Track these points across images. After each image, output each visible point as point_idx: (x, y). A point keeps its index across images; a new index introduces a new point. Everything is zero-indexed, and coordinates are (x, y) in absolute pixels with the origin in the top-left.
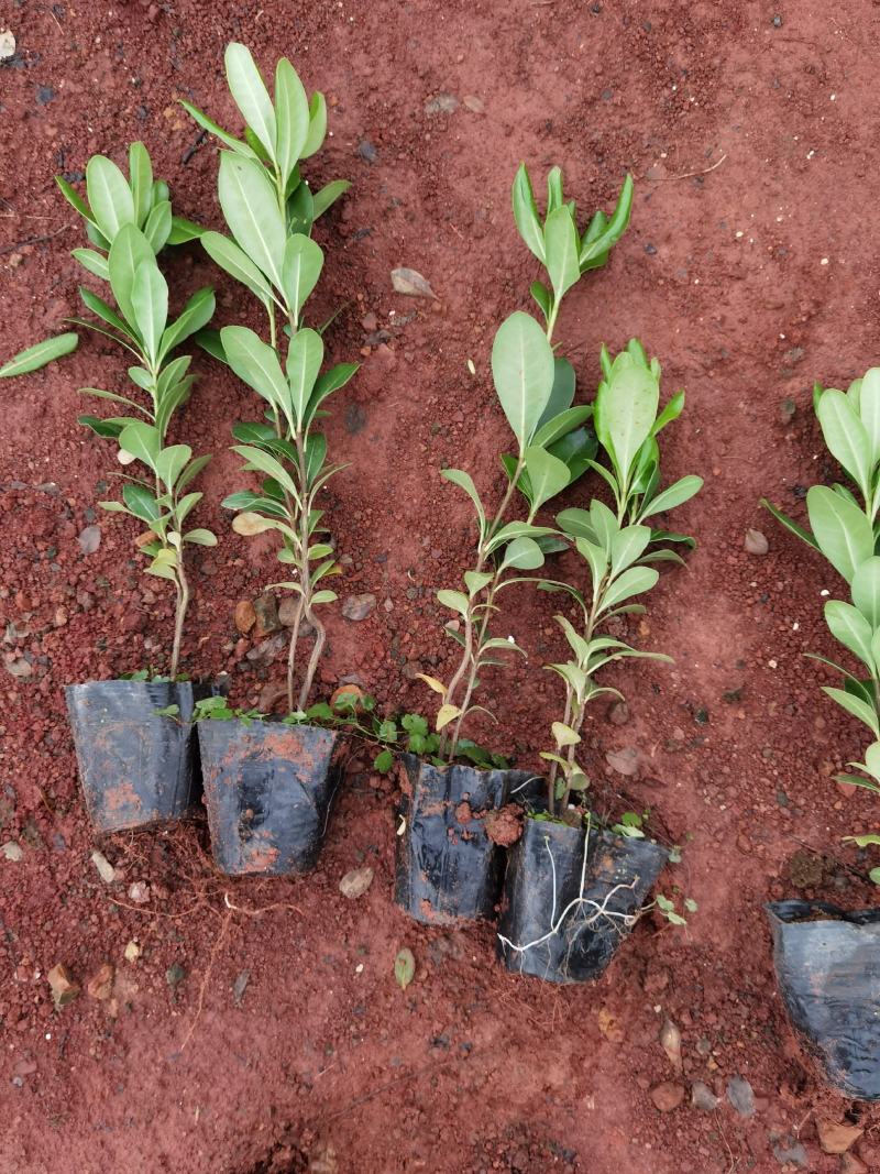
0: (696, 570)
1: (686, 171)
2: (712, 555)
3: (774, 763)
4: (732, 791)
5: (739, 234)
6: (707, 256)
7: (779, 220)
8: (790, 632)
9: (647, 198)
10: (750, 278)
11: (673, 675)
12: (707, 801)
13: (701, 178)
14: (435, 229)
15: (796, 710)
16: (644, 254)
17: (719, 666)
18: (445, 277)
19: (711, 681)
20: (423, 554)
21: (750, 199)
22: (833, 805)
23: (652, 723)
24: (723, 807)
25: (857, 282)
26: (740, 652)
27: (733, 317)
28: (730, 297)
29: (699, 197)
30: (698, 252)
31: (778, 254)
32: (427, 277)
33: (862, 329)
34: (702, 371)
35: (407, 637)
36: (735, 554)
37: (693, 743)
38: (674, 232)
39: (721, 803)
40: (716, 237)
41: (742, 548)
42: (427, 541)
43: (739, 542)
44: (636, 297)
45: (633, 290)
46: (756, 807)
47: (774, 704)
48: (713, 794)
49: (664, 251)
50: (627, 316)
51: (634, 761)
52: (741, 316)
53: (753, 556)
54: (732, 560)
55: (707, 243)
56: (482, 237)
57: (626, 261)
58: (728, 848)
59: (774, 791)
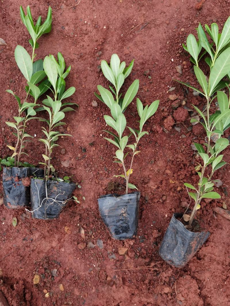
0: (81, 113)
1: (71, 6)
2: (84, 108)
3: (103, 160)
4: (93, 169)
5: (86, 22)
6: (78, 29)
7: (95, 17)
8: (105, 127)
9: (61, 14)
10: (89, 34)
11: (77, 140)
12: (87, 171)
13: (75, 8)
14: (6, 26)
15: (108, 146)
16: (62, 29)
17: (88, 137)
18: (10, 39)
19: (86, 141)
20: (11, 115)
21: (88, 12)
22: (118, 169)
23: (72, 153)
24: (91, 173)
25: (116, 33)
26: (93, 133)
27: (85, 45)
28: (84, 39)
29: (75, 13)
30: (76, 28)
31: (96, 27)
32: (5, 40)
33: (118, 45)
34: (78, 59)
35: (8, 137)
36: (90, 107)
37: (83, 157)
38: (69, 23)
39: (91, 172)
40: (80, 23)
41: (91, 106)
42: (12, 111)
43: (91, 104)
44: (61, 41)
45: (60, 39)
46: (99, 172)
47: (102, 145)
48: (88, 170)
49: (67, 28)
50: (58, 46)
51: (68, 163)
52: (88, 44)
53: (94, 108)
54: (89, 109)
55: (78, 25)
56: (18, 27)
57: (57, 31)
58: (93, 183)
59: (104, 167)
